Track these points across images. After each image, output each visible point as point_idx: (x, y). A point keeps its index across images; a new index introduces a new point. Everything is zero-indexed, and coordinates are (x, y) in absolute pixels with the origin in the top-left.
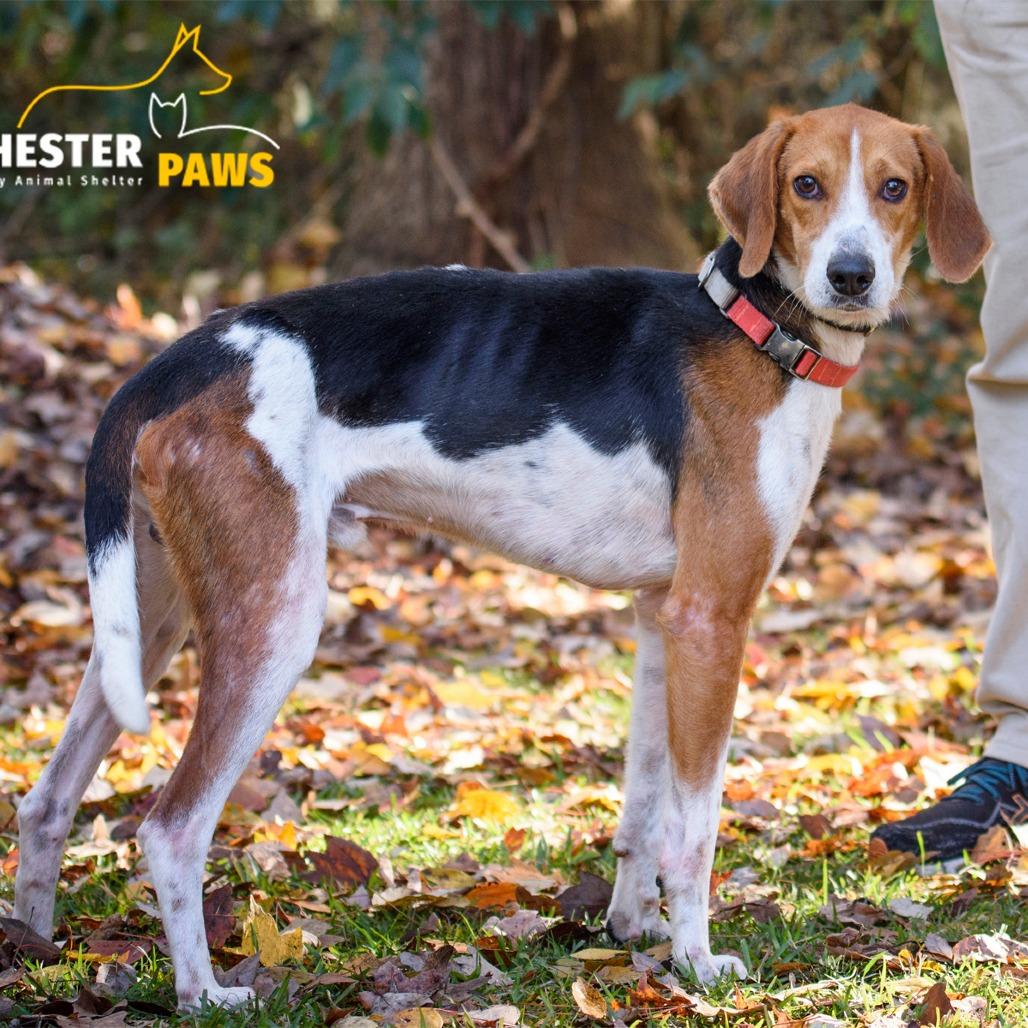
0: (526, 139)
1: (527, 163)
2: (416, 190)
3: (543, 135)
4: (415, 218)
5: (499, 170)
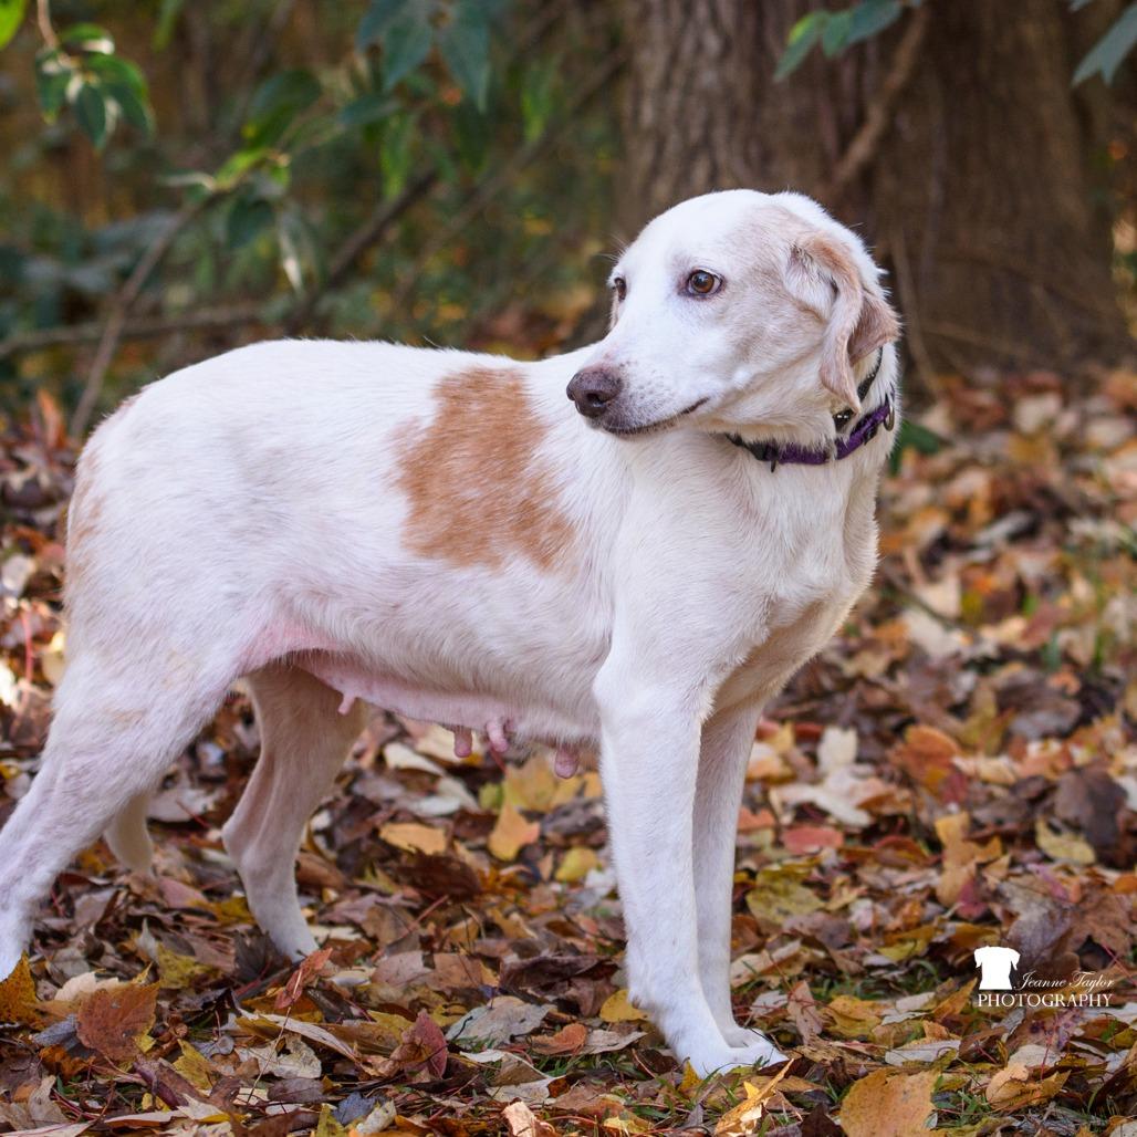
0: (861, 149)
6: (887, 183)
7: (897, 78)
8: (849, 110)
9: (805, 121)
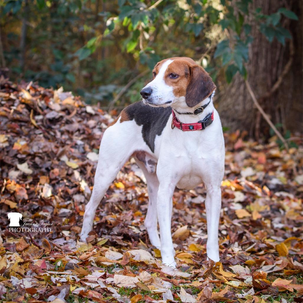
0: (277, 86)
1: (276, 92)
2: (241, 98)
3: (282, 84)
4: (240, 108)
5: (267, 94)
6: (280, 93)
7: (285, 72)
8: (274, 78)
9: (265, 79)
